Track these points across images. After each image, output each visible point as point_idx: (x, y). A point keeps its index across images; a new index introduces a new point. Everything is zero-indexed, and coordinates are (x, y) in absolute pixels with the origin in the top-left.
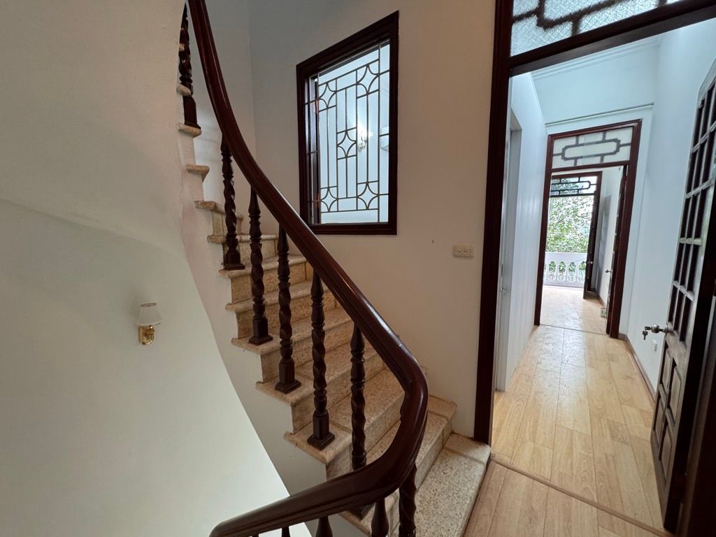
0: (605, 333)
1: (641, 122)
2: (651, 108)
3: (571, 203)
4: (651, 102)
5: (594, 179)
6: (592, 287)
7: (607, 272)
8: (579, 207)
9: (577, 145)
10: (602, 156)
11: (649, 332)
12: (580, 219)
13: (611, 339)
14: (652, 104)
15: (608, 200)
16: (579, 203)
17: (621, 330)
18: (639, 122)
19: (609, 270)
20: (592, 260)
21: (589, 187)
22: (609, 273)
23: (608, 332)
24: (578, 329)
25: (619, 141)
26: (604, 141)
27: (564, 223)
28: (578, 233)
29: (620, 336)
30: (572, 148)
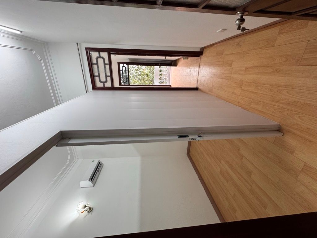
0: (199, 58)
1: (87, 48)
2: (80, 44)
3: (132, 72)
4: (76, 44)
5: (121, 65)
6: (170, 63)
7: (166, 58)
8: (134, 69)
9: (99, 76)
10: (105, 64)
11: (242, 26)
12: (139, 68)
13: (204, 55)
14: (77, 43)
15: (130, 59)
16: (132, 69)
17: (198, 50)
18: (87, 49)
19: (165, 57)
20: (159, 64)
21: (125, 67)
22: (166, 57)
23: (199, 56)
24: (198, 69)
25: (97, 57)
26: (97, 64)
27: (141, 74)
28: (145, 68)
29: (202, 51)
30: (101, 78)
